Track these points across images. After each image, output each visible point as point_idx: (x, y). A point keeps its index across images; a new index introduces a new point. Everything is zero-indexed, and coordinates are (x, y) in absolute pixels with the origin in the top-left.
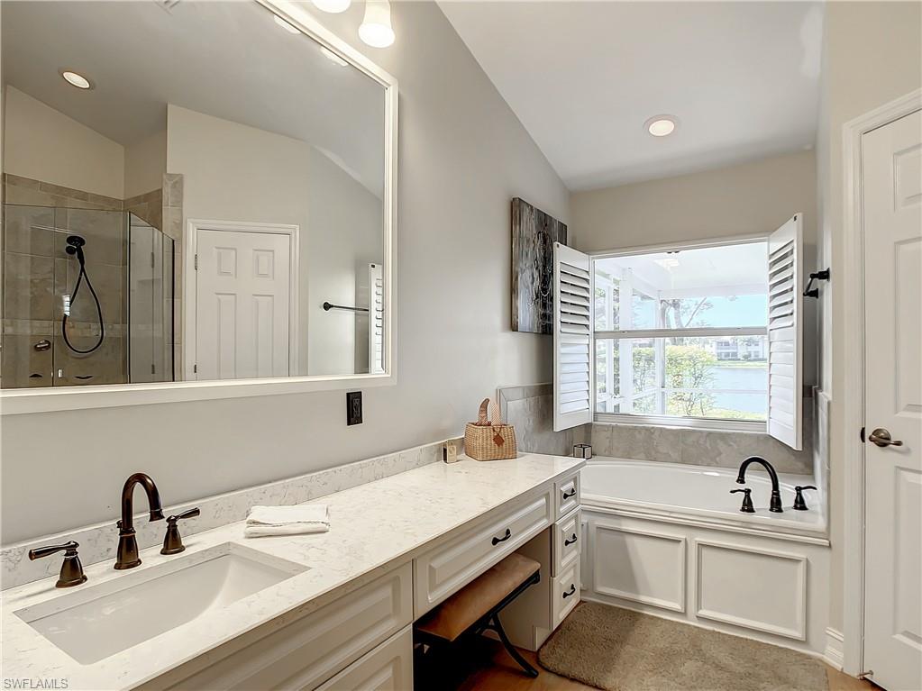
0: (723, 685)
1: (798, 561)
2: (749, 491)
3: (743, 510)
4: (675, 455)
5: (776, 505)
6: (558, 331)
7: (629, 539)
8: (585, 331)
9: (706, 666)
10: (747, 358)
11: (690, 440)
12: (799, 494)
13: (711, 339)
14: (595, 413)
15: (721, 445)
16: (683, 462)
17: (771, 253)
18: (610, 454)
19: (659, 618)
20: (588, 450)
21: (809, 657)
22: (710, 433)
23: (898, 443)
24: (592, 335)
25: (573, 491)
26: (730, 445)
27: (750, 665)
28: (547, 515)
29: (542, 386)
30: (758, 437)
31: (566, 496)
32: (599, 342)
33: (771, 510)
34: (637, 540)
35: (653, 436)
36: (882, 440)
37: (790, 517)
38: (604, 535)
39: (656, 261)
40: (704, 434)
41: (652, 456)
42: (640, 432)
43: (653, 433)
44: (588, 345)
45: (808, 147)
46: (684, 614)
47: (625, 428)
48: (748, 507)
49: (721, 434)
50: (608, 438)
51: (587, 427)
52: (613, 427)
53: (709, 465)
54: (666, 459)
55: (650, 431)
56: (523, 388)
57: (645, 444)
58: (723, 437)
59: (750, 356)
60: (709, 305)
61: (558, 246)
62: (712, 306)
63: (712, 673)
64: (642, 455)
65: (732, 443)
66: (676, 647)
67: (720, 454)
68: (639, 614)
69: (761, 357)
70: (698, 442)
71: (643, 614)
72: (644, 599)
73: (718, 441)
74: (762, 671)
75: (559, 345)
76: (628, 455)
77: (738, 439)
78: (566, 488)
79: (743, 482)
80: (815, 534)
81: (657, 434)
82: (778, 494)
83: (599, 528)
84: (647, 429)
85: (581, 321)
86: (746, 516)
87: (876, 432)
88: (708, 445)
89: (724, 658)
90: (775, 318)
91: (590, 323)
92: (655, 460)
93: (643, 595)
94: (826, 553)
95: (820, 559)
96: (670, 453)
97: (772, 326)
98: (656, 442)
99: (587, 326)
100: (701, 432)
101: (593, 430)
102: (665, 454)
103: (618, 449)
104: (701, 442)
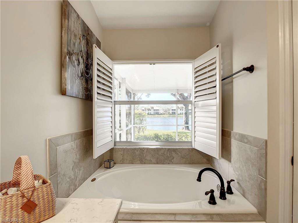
2: (213, 192)
4: (154, 161)
6: (96, 98)
8: (110, 100)
11: (160, 152)
12: (229, 185)
14: (115, 143)
15: (174, 154)
16: (157, 163)
18: (123, 162)
20: (112, 163)
22: (169, 149)
24: (113, 103)
26: (178, 154)
29: (85, 131)
30: (189, 149)
32: (117, 106)
33: (221, 198)
35: (144, 152)
40: (167, 149)
41: (142, 162)
43: (144, 151)
44: (112, 107)
47: (131, 149)
48: (213, 201)
49: (173, 149)
50: (122, 154)
51: (112, 151)
52: (124, 149)
53: (169, 164)
54: (150, 162)
55: (142, 150)
56: (72, 135)
57: (140, 156)
61: (96, 47)
64: (139, 162)
65: (178, 153)
67: (174, 158)
73: (173, 152)
76: (132, 162)
77: (181, 151)
81: (145, 151)
82: (224, 189)
84: (141, 149)
85: (108, 94)
88: (168, 154)
90: (196, 97)
91: (113, 96)
92: (145, 163)
96: (152, 159)
97: (196, 100)
98: (145, 155)
99: (111, 97)
100: (165, 149)
101: (114, 151)
102: (149, 160)
103: (127, 160)
104: (165, 153)
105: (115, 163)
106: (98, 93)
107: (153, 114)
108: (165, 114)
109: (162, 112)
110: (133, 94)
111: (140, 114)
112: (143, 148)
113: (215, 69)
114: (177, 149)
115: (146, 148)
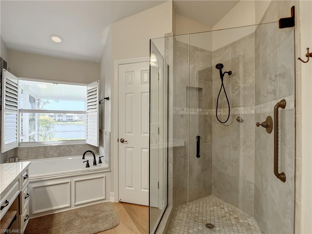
0: (89, 222)
1: (103, 177)
2: (88, 161)
3: (87, 167)
4: (56, 155)
5: (95, 163)
6: (4, 109)
7: (48, 188)
8: (15, 109)
9: (82, 219)
10: (59, 121)
11: (61, 148)
12: (100, 159)
13: (46, 114)
14: (19, 143)
15: (72, 149)
16: (59, 156)
17: (88, 90)
18: (27, 158)
19: (61, 212)
20: (17, 159)
21: (107, 202)
22: (68, 145)
23: (126, 141)
24: (18, 111)
25: (27, 175)
26: (75, 148)
27: (94, 212)
28: (19, 189)
30: (83, 144)
31: (25, 178)
33: (94, 165)
34: (51, 187)
36: (122, 141)
37: (99, 166)
38: (36, 190)
39: (38, 85)
41: (46, 156)
42: (41, 148)
43: (47, 148)
44: (17, 115)
45: (98, 62)
46: (70, 207)
47: (34, 147)
48: (88, 166)
49: (72, 145)
50: (26, 152)
51: (16, 150)
52: (29, 148)
53: (68, 156)
54: (53, 156)
55: (46, 147)
57: (44, 152)
58: (73, 146)
59: (60, 120)
60: (48, 103)
61: (5, 71)
62: (49, 103)
63: (85, 220)
64: (43, 156)
65: (76, 148)
66: (70, 219)
67: (72, 152)
68: (54, 214)
69: (63, 120)
70: (64, 149)
71: (55, 214)
72: (55, 208)
73: (71, 147)
74: (98, 212)
75: (4, 115)
76: (36, 157)
77: (78, 146)
78: (24, 175)
79: (84, 159)
80: (106, 169)
81: (48, 148)
82: (95, 160)
83: (34, 188)
84: (45, 147)
85: (14, 104)
86: (88, 169)
87: (121, 139)
88: (68, 149)
89: (87, 214)
90: (89, 109)
91: (18, 105)
92: (48, 157)
93: (54, 207)
94: (110, 173)
95: (108, 175)
96: (54, 154)
97: (88, 111)
98: (48, 151)
99: (16, 107)
100: (66, 145)
101: (18, 150)
102: (52, 155)
103: (31, 156)
104: (65, 148)
105: (19, 160)
106: (6, 104)
107: (65, 120)
108: (80, 121)
109: (77, 118)
110: (38, 100)
111: (46, 120)
112: (47, 146)
113: (96, 94)
114: (74, 145)
115: (49, 146)
